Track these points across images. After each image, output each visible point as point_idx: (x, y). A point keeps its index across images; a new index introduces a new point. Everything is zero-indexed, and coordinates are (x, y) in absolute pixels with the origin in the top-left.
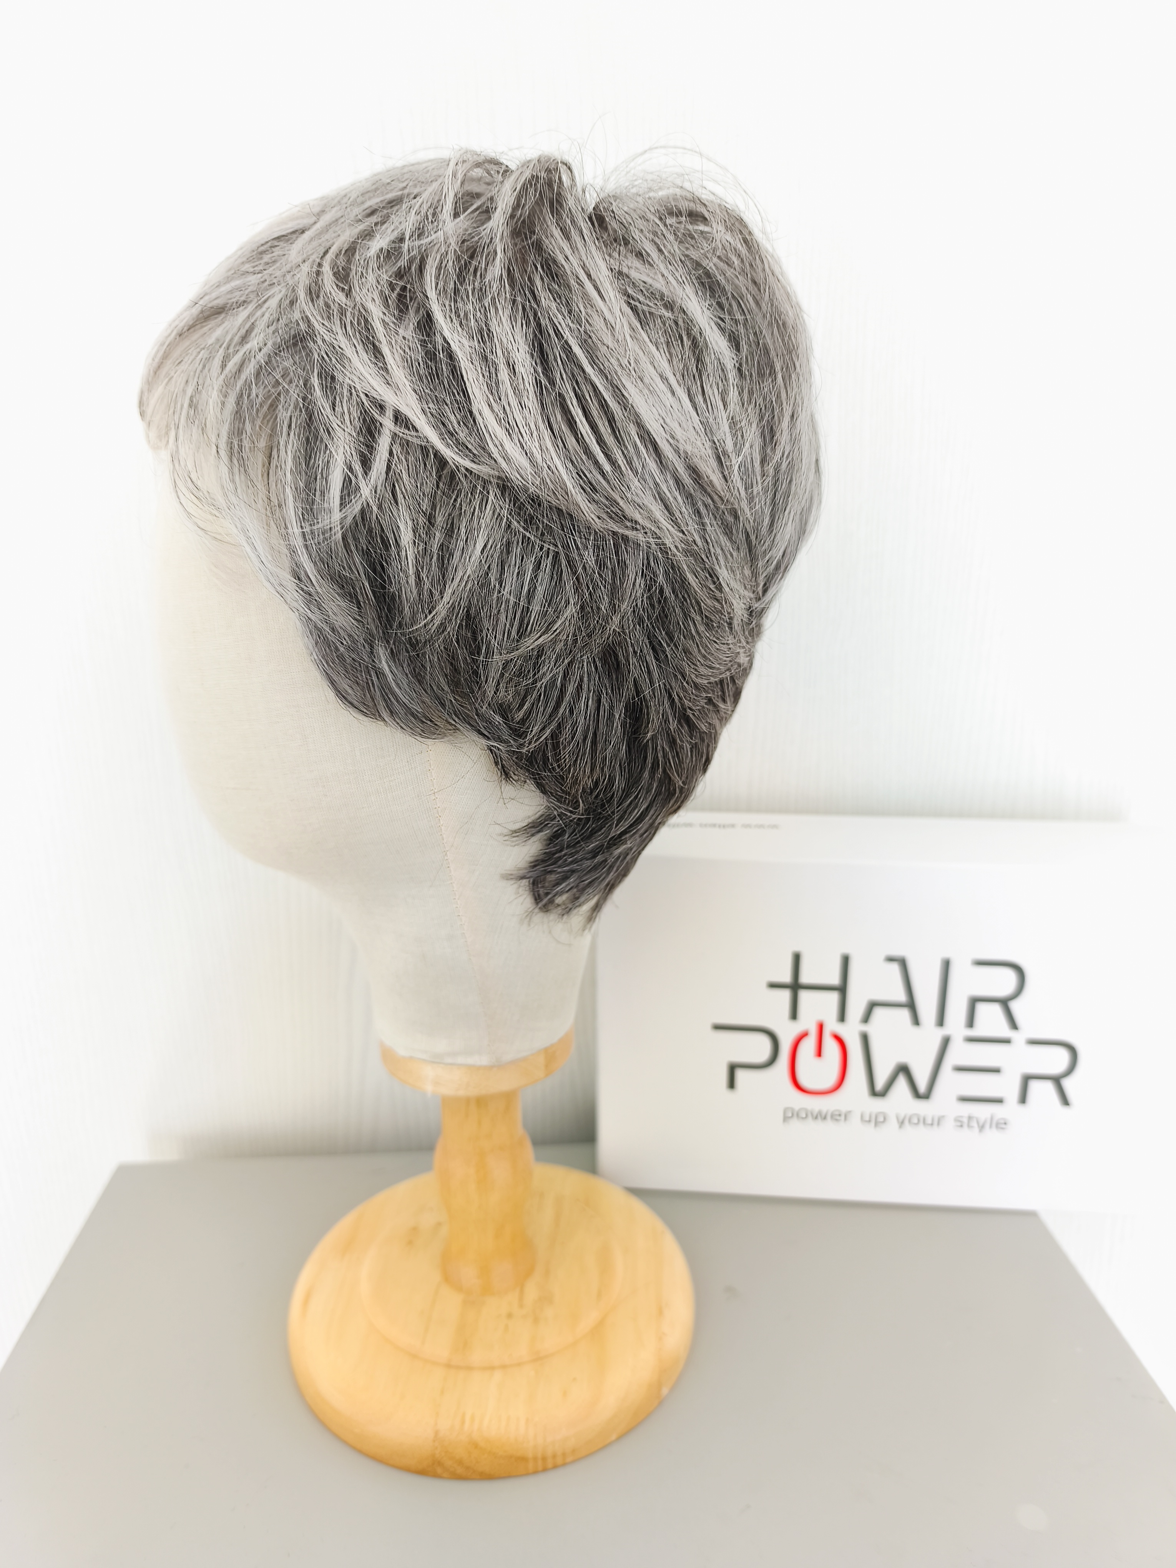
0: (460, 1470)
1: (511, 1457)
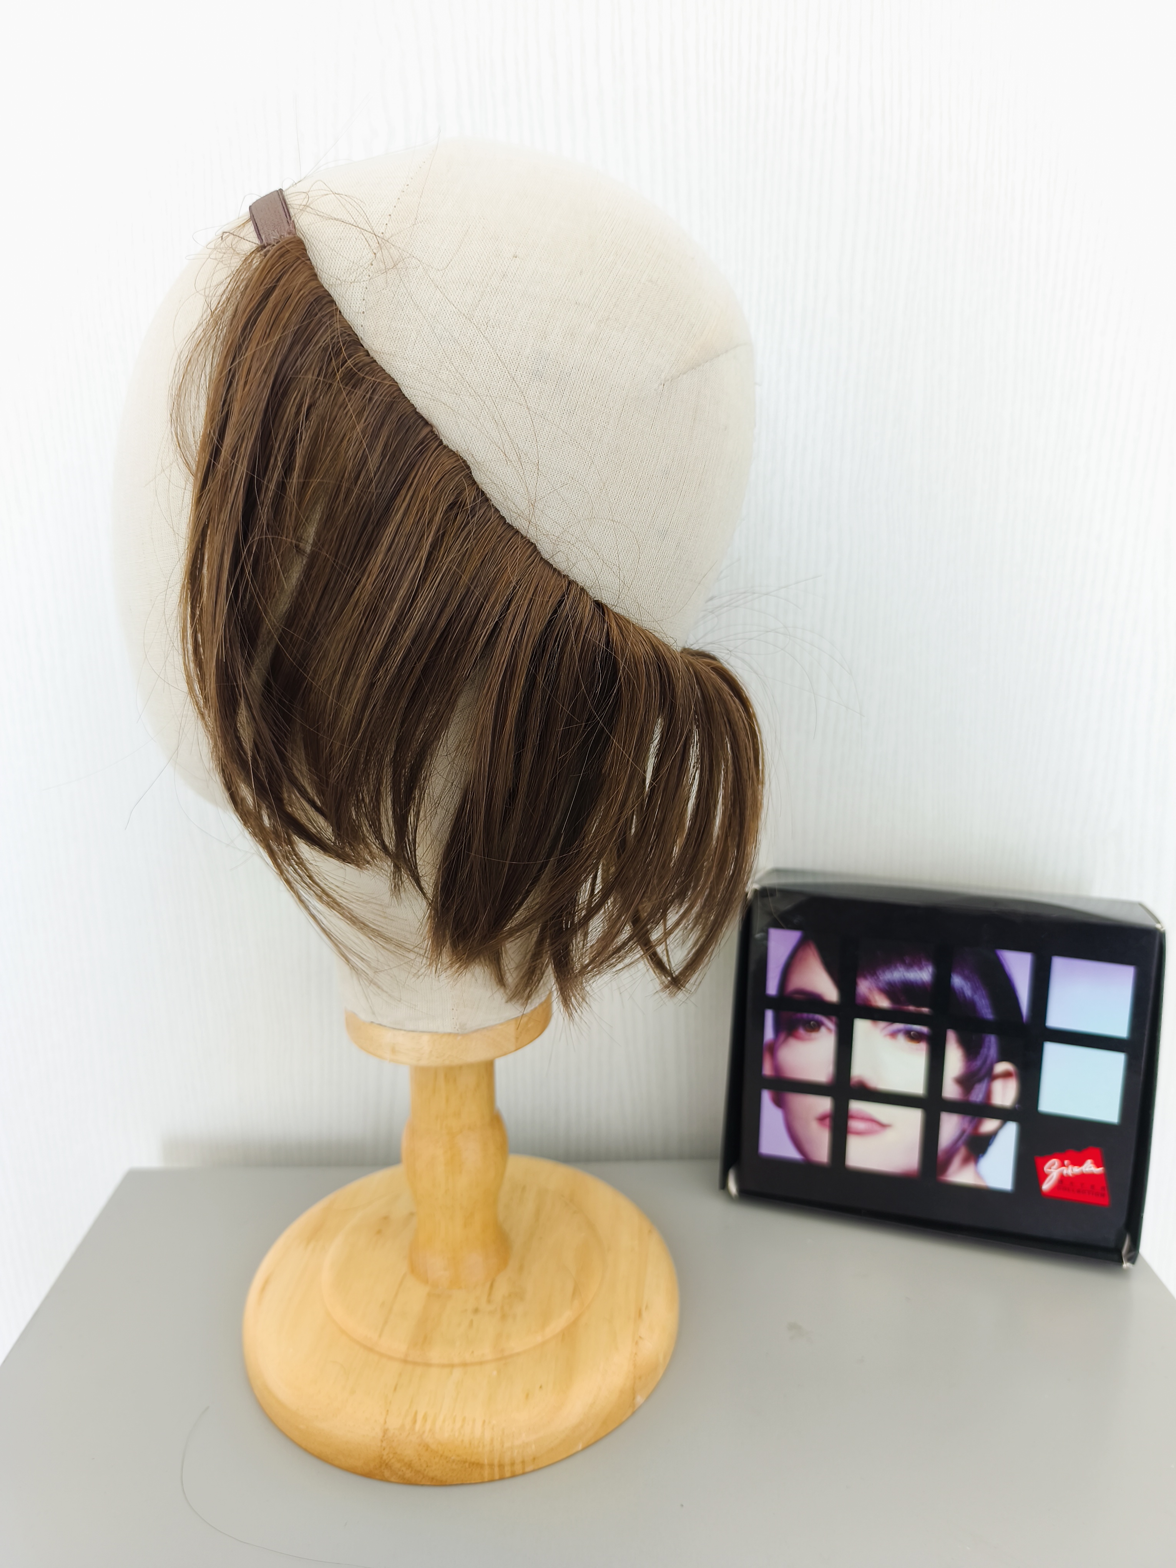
1: (465, 1462)
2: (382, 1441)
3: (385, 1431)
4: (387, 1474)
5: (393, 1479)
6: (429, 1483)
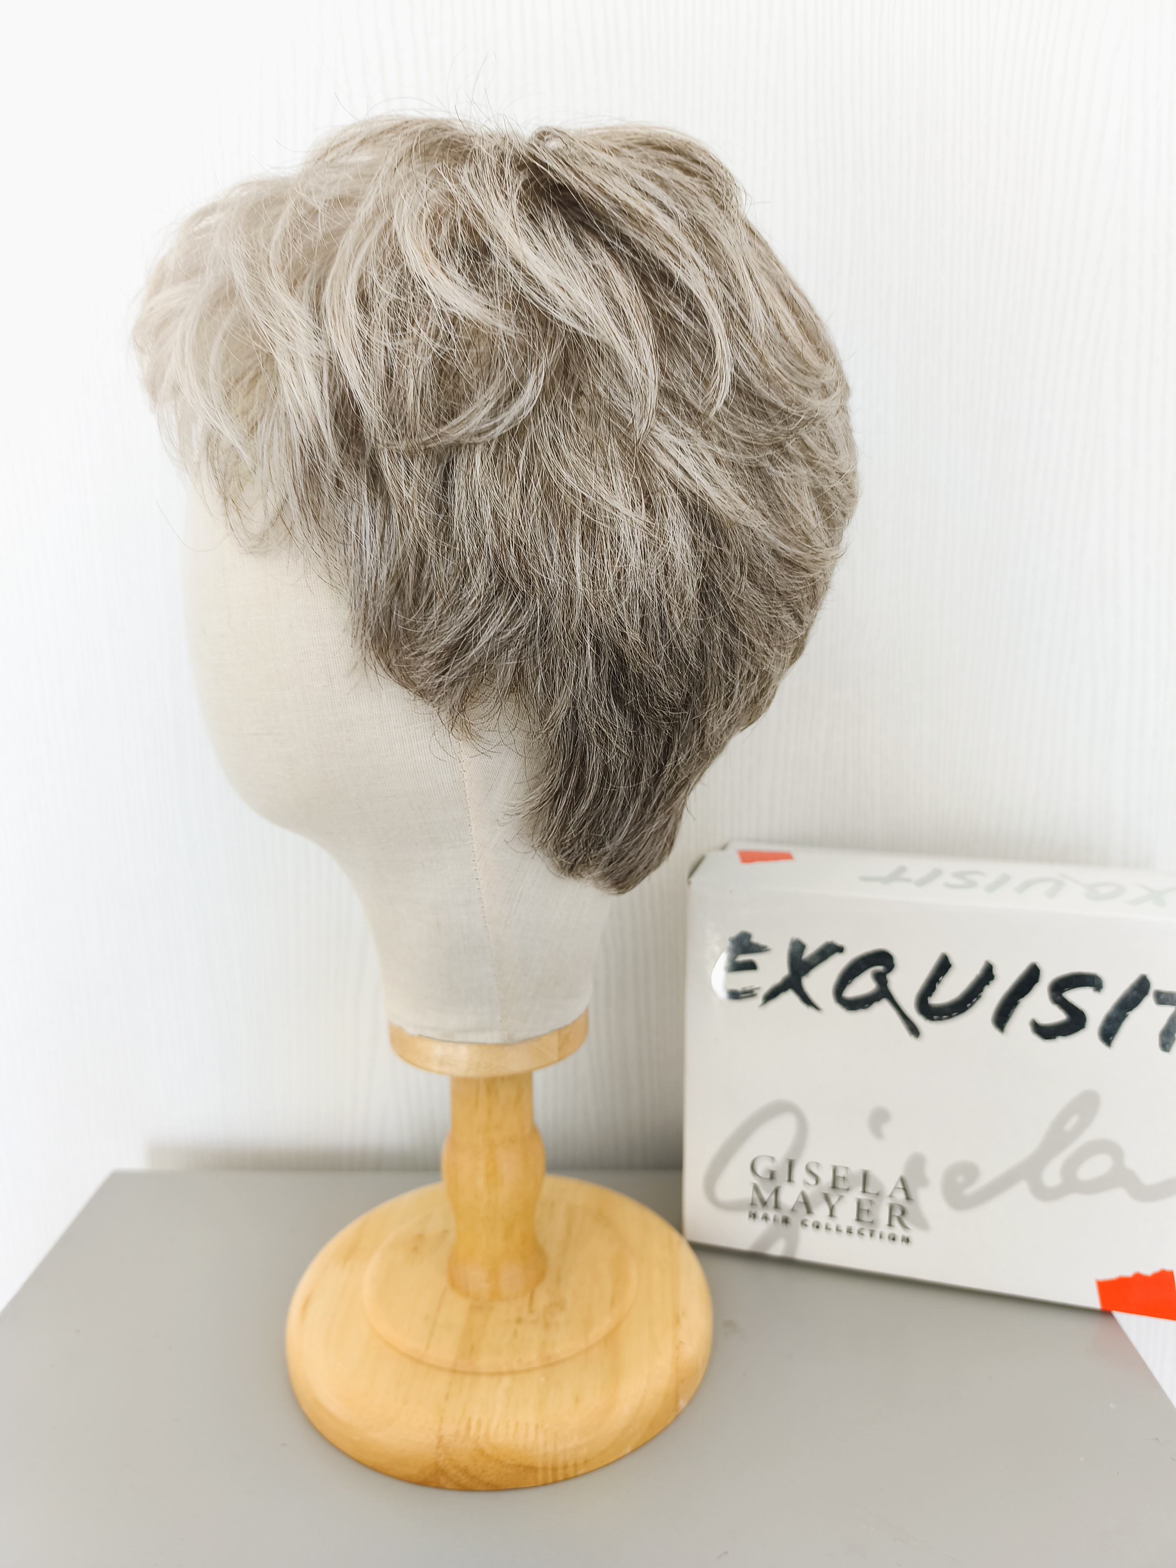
0: (464, 1480)
1: (519, 1466)
2: (438, 1447)
3: (441, 1438)
4: (442, 1480)
5: (449, 1486)
6: (484, 1489)
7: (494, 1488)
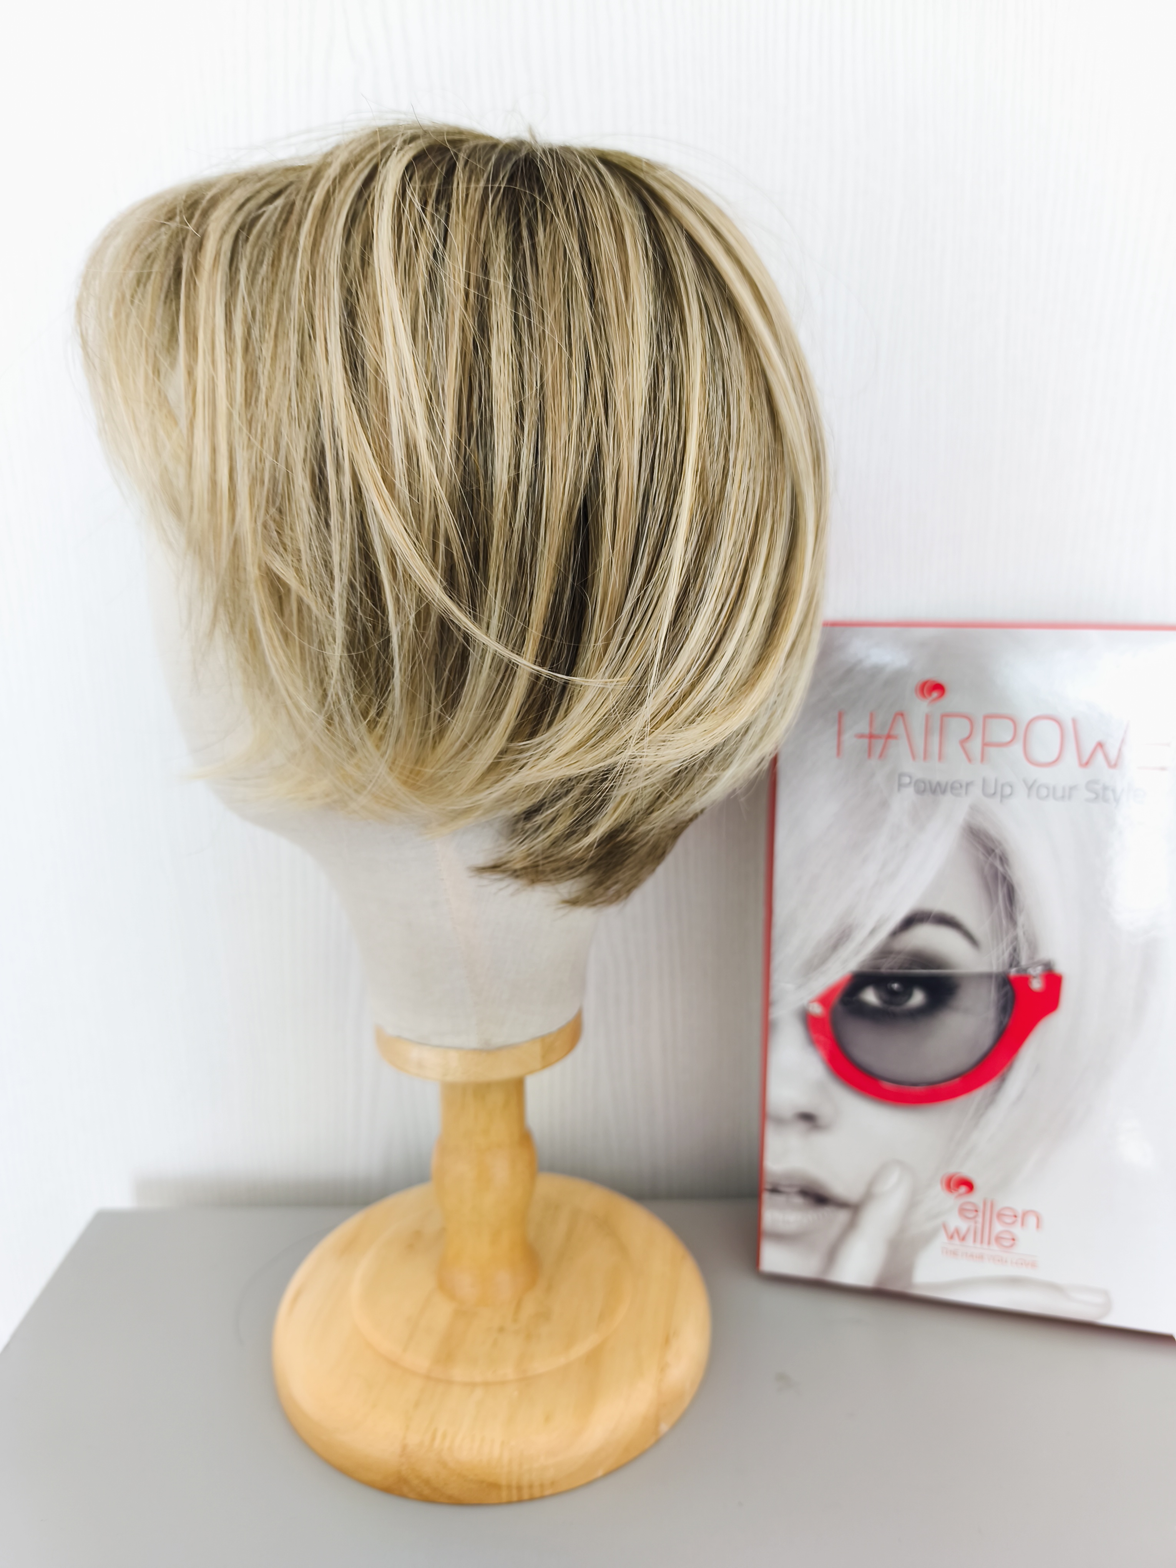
1: (483, 1482)
2: (401, 1457)
4: (406, 1490)
5: (411, 1495)
6: (447, 1502)
7: (456, 1502)
